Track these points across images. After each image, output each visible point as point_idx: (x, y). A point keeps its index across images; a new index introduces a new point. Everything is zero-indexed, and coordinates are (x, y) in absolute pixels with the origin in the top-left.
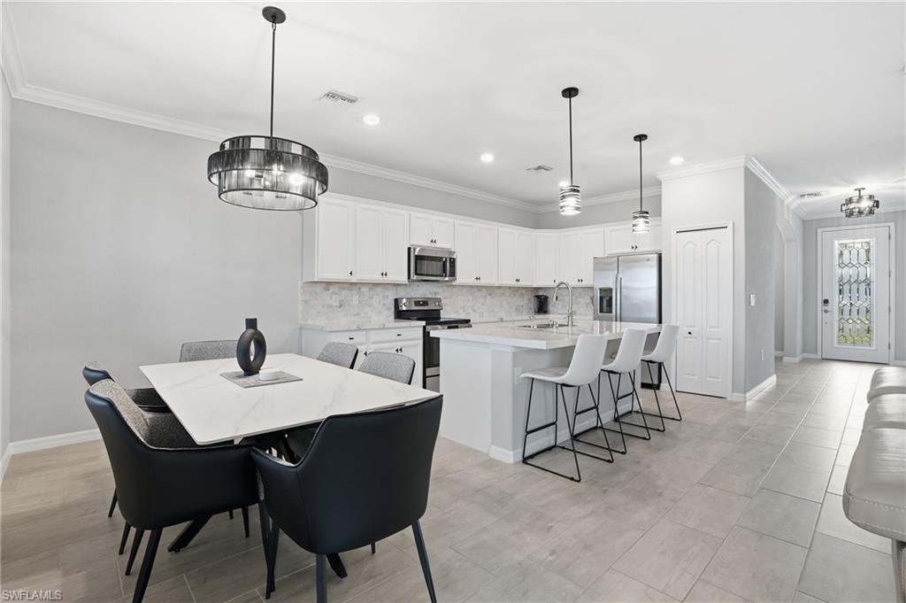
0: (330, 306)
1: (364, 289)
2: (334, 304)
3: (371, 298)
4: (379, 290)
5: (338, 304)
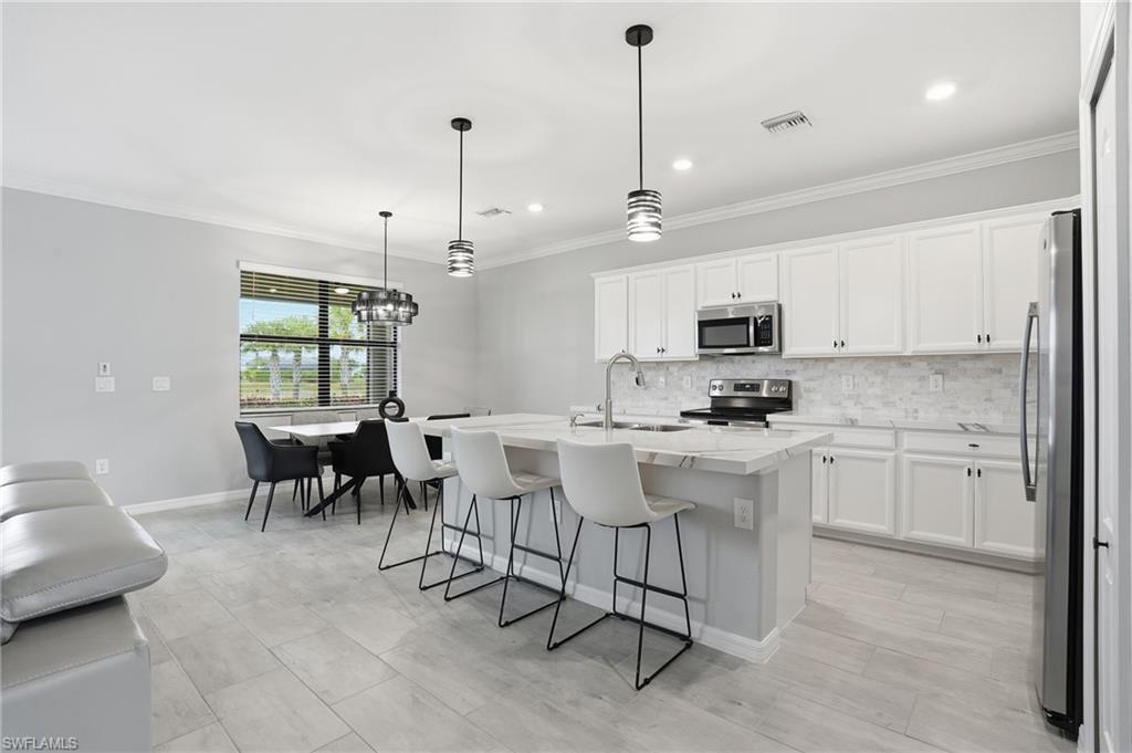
1: (673, 369)
3: (682, 379)
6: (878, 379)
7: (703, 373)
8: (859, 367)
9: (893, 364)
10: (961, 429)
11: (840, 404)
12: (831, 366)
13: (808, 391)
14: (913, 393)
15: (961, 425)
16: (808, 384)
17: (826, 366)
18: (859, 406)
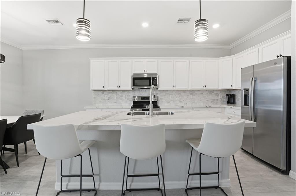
0: (104, 99)
1: (119, 93)
2: (106, 99)
3: (122, 96)
4: (126, 93)
5: (107, 98)
6: (178, 96)
7: (129, 94)
8: (174, 92)
9: (182, 92)
10: (206, 107)
11: (169, 102)
12: (167, 92)
13: (161, 99)
14: (186, 99)
15: (206, 106)
16: (161, 97)
17: (166, 92)
18: (174, 103)
